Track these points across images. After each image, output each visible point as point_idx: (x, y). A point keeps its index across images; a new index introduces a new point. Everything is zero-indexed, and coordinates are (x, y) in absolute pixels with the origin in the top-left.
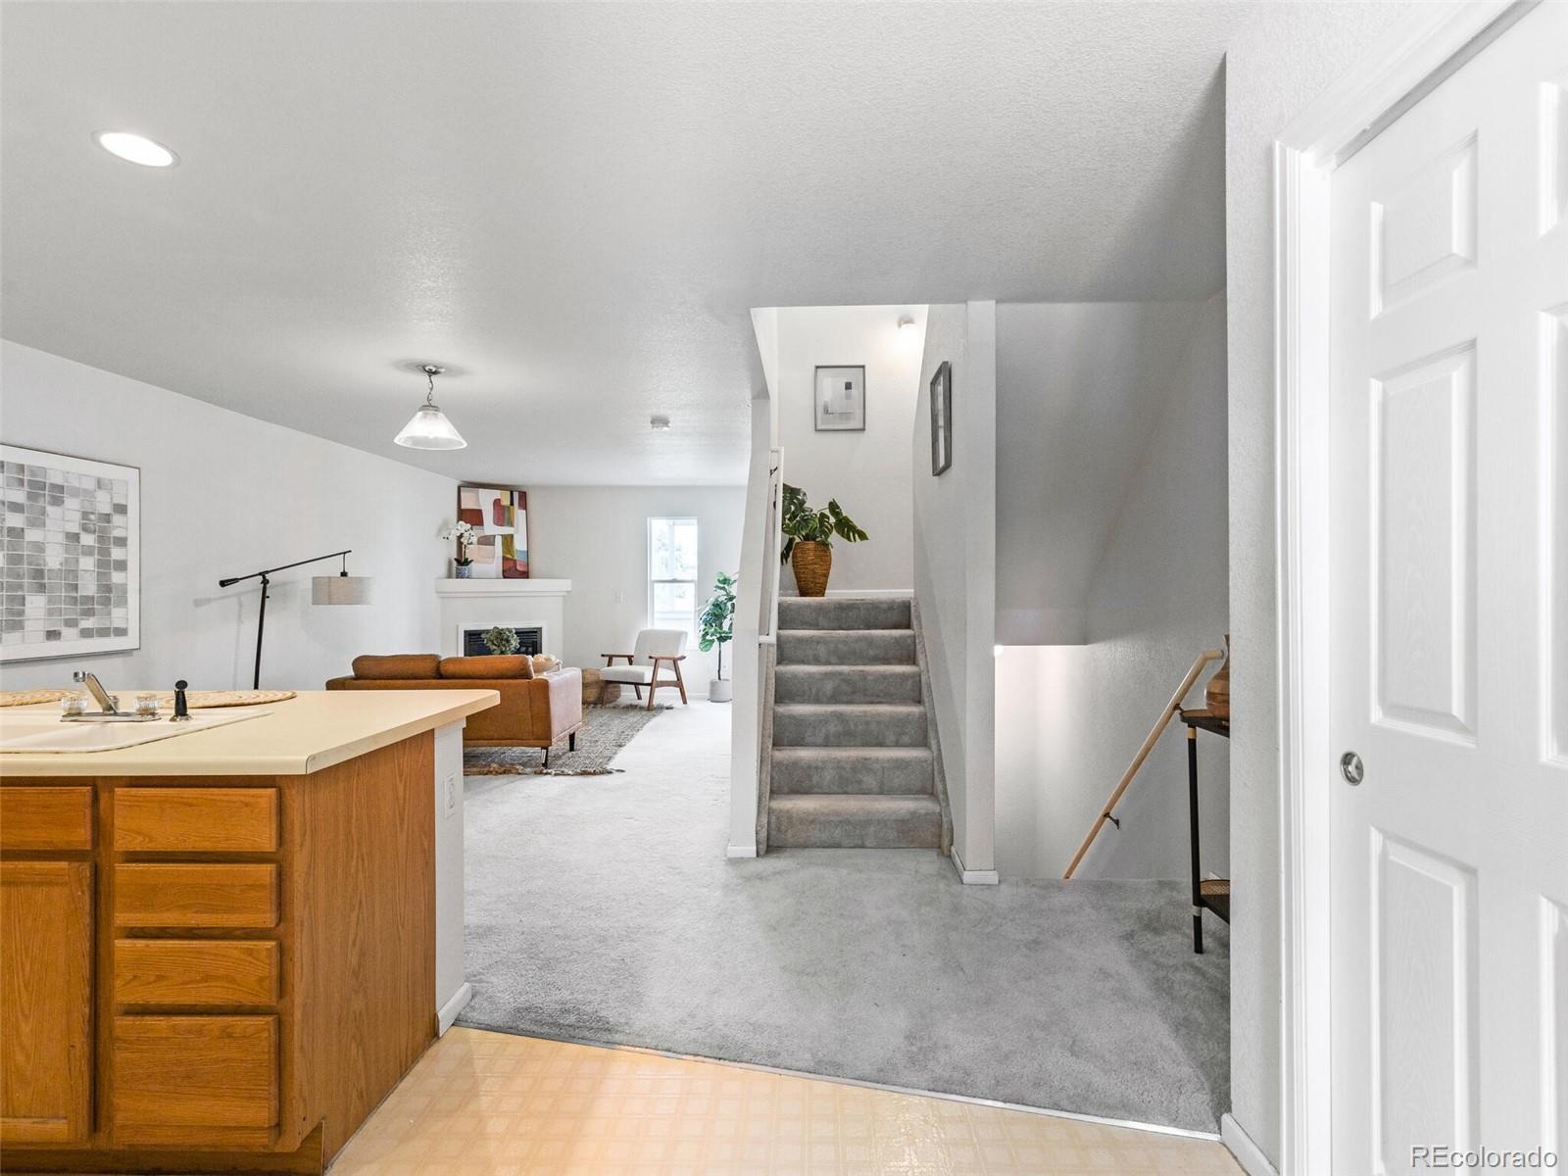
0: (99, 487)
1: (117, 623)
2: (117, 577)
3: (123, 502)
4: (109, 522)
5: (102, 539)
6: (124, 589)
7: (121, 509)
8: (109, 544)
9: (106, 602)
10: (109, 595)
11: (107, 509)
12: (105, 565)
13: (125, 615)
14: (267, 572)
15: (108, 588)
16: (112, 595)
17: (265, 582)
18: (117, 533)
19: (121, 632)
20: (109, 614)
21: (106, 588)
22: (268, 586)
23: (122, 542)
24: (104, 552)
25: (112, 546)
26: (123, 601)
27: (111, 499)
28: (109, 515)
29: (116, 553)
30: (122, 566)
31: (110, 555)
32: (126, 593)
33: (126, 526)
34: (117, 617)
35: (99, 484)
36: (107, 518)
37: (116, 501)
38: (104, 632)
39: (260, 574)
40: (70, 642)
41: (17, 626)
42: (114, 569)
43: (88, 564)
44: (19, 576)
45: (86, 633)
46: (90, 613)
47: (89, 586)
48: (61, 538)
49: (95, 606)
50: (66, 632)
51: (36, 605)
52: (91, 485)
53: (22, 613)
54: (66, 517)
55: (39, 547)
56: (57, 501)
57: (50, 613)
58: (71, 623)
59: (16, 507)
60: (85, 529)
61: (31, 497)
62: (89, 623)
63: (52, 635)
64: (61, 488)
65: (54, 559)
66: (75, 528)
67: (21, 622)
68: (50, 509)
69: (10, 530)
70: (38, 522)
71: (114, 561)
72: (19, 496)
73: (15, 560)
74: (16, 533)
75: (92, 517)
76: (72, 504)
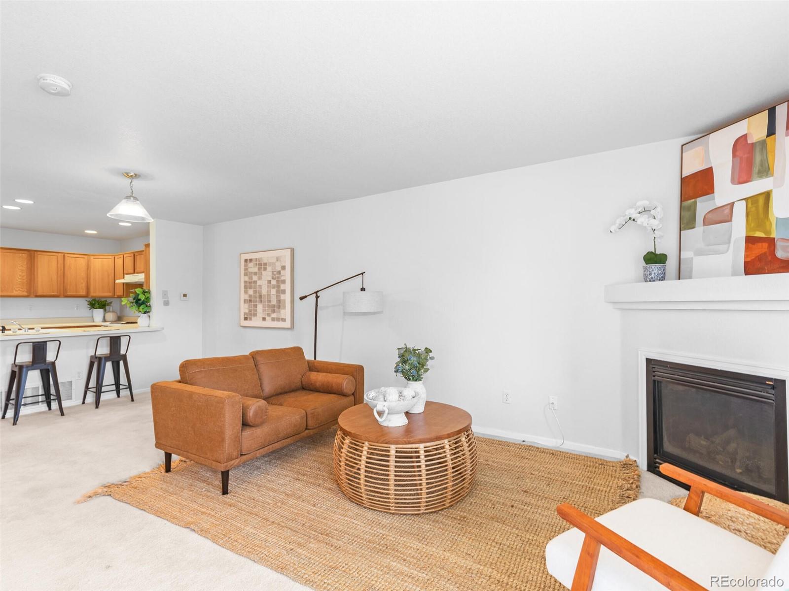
0: (277, 260)
1: (283, 316)
2: (282, 297)
3: (283, 265)
4: (280, 274)
5: (278, 282)
6: (284, 302)
7: (284, 268)
8: (280, 283)
9: (279, 307)
10: (279, 304)
11: (279, 269)
12: (279, 292)
13: (286, 313)
14: (318, 291)
16: (281, 304)
17: (317, 297)
18: (282, 278)
19: (284, 320)
20: (280, 312)
21: (279, 301)
22: (318, 299)
23: (284, 282)
24: (279, 286)
26: (284, 308)
27: (281, 264)
29: (282, 287)
31: (280, 288)
33: (286, 274)
34: (282, 313)
36: (279, 272)
38: (278, 319)
39: (315, 293)
40: (269, 323)
41: (255, 315)
42: (282, 293)
43: (274, 292)
44: (256, 298)
45: (273, 319)
46: (274, 311)
47: (274, 302)
48: (266, 283)
49: (276, 309)
50: (268, 318)
51: (260, 307)
52: (274, 260)
53: (256, 311)
54: (267, 275)
55: (260, 286)
56: (265, 269)
57: (264, 311)
58: (269, 315)
59: (255, 274)
60: (273, 278)
61: (259, 269)
62: (274, 315)
63: (264, 319)
64: (265, 264)
65: (264, 292)
66: (270, 278)
67: (256, 313)
68: (264, 273)
69: (254, 281)
70: (260, 278)
71: (282, 290)
72: (256, 270)
73: (255, 292)
74: (255, 282)
75: (275, 273)
76: (269, 269)
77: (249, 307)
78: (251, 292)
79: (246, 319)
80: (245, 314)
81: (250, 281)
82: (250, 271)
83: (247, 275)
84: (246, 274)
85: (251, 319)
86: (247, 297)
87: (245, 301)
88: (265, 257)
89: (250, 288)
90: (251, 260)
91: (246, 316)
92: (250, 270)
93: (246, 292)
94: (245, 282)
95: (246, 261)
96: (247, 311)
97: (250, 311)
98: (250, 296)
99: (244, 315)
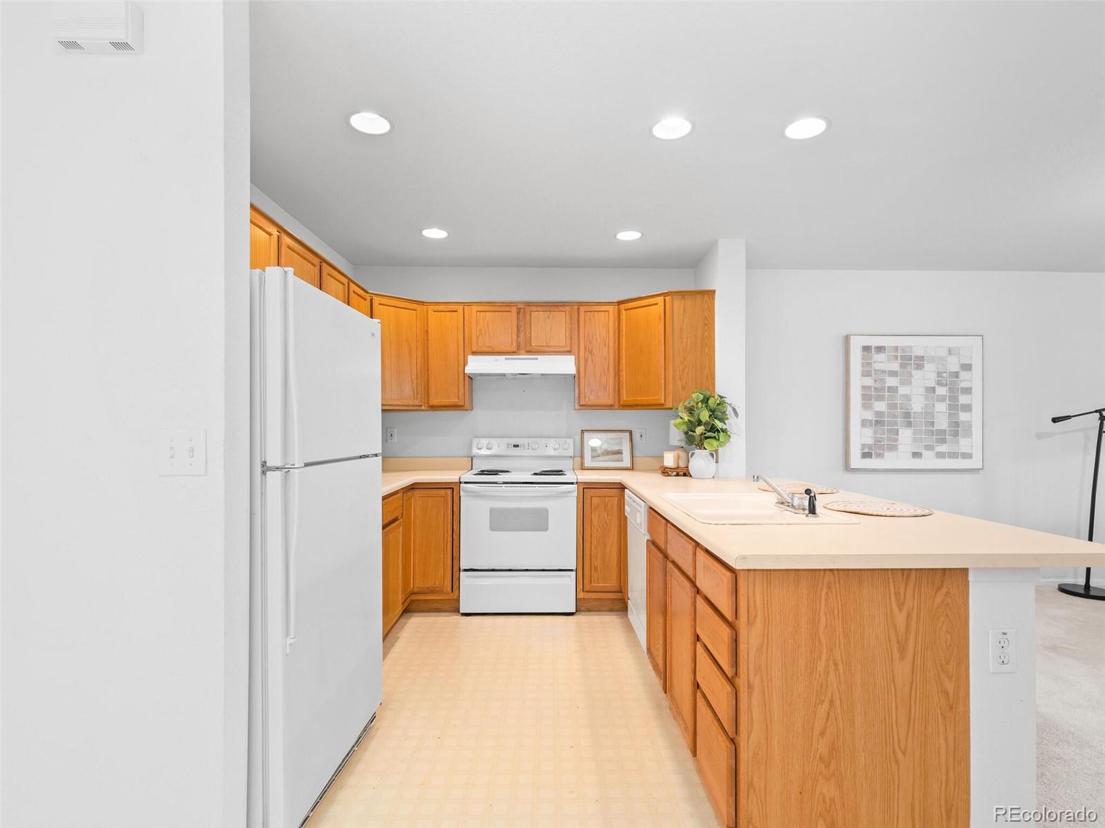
0: (950, 354)
1: (964, 449)
2: (963, 416)
3: (968, 362)
4: (958, 377)
5: (953, 390)
6: (969, 425)
7: (967, 367)
8: (958, 393)
9: (956, 434)
10: (957, 429)
11: (956, 368)
12: (954, 407)
13: (972, 444)
15: (957, 424)
16: (959, 429)
18: (964, 385)
19: (968, 456)
20: (958, 442)
21: (955, 424)
23: (968, 391)
24: (954, 399)
25: (960, 394)
26: (969, 433)
27: (959, 361)
28: (957, 372)
29: (963, 399)
30: (967, 408)
31: (958, 400)
32: (971, 427)
33: (972, 380)
34: (964, 444)
35: (950, 352)
36: (956, 375)
37: (963, 362)
38: (953, 455)
39: (1096, 412)
40: (929, 461)
41: (893, 448)
42: (961, 411)
43: (941, 407)
44: (895, 417)
45: (940, 455)
46: (943, 441)
47: (942, 423)
48: (922, 391)
49: (947, 437)
50: (925, 453)
51: (905, 435)
52: (944, 353)
53: (896, 440)
54: (925, 377)
55: (907, 398)
56: (919, 367)
57: (915, 440)
58: (929, 448)
59: (893, 374)
60: (939, 384)
61: (902, 366)
62: (942, 448)
63: (916, 455)
64: (922, 358)
65: (917, 405)
66: (932, 384)
67: (896, 446)
68: (914, 373)
69: (889, 388)
70: (907, 381)
71: (961, 404)
72: (895, 366)
73: (892, 406)
74: (893, 390)
75: (944, 375)
76: (930, 368)
77: (875, 433)
78: (881, 406)
79: (866, 455)
80: (864, 446)
81: (878, 385)
82: (877, 368)
83: (871, 376)
84: (866, 374)
85: (880, 456)
86: (869, 415)
87: (864, 423)
88: (918, 346)
89: (880, 398)
90: (880, 349)
91: (866, 450)
92: (877, 366)
93: (866, 406)
94: (864, 388)
95: (866, 349)
96: (870, 441)
97: (877, 440)
98: (879, 413)
99: (863, 449)
